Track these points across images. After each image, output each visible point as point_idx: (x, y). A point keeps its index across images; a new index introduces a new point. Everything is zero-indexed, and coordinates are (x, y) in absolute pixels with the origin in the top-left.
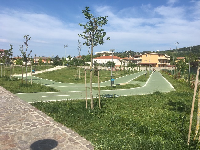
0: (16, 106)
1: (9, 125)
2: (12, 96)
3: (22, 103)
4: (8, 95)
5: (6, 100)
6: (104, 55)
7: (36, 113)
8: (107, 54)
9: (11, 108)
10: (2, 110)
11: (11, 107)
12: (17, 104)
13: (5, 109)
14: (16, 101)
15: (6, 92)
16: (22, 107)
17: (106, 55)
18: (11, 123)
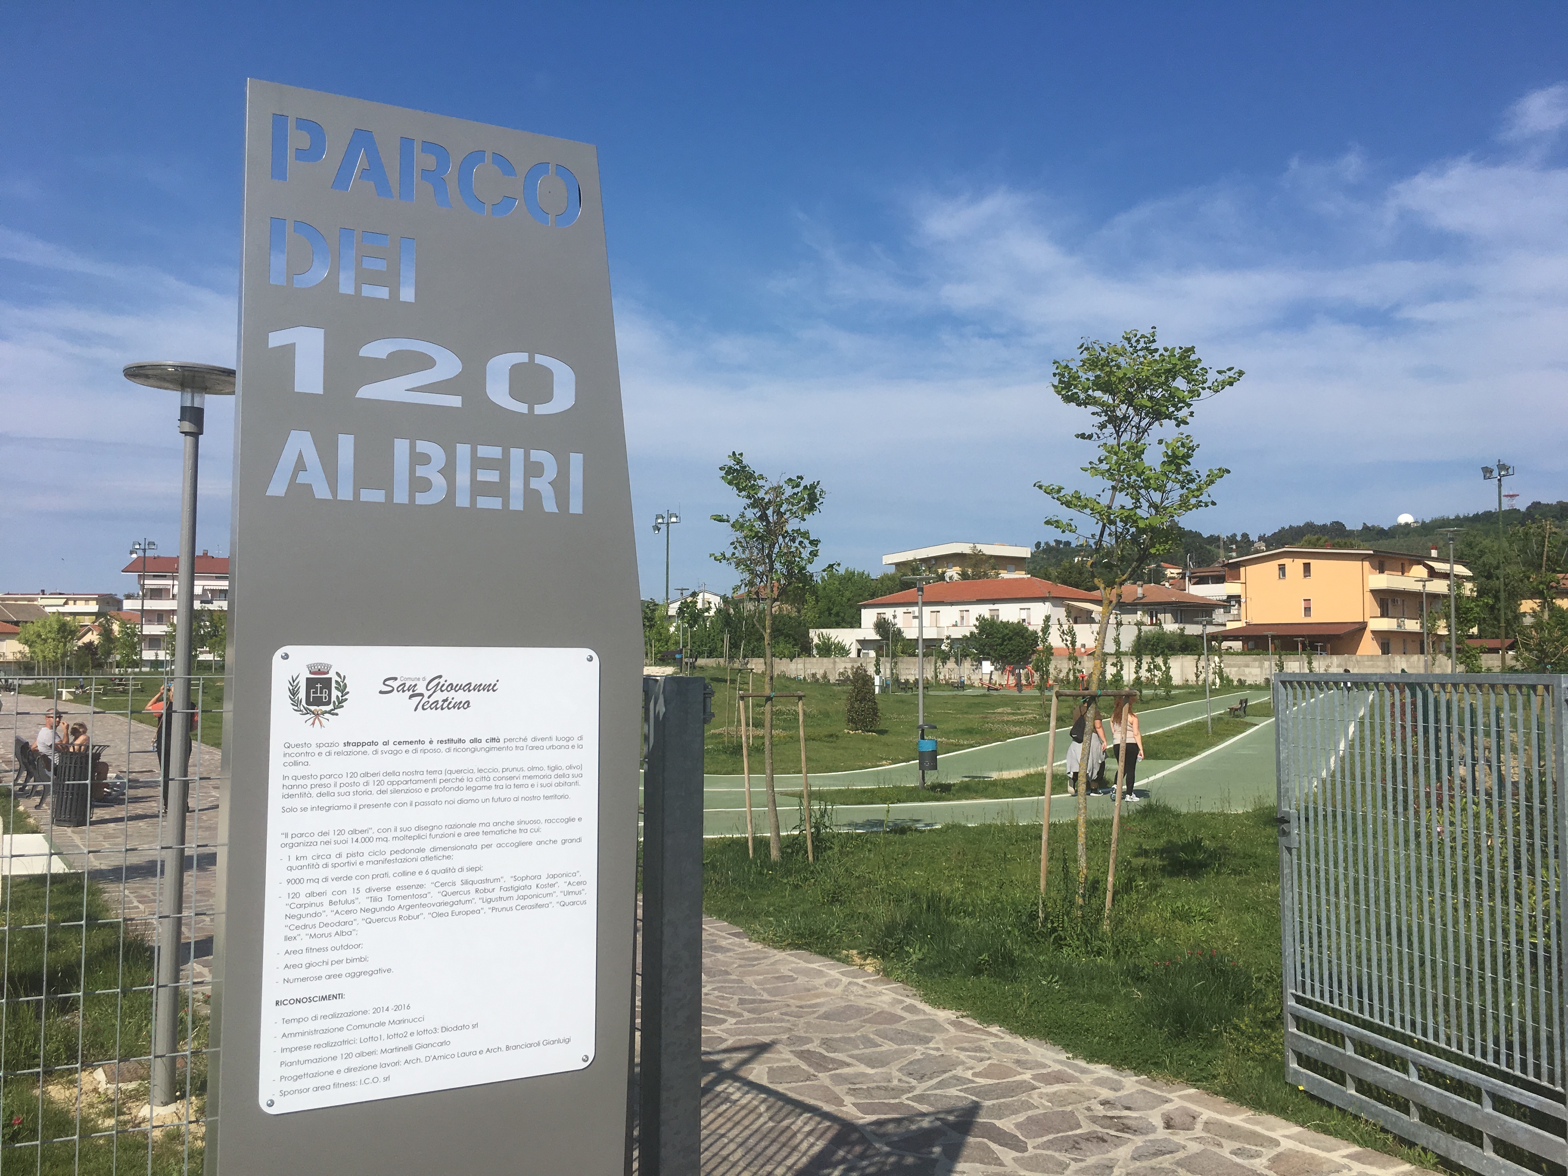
6: (953, 573)
8: (975, 566)
17: (964, 576)
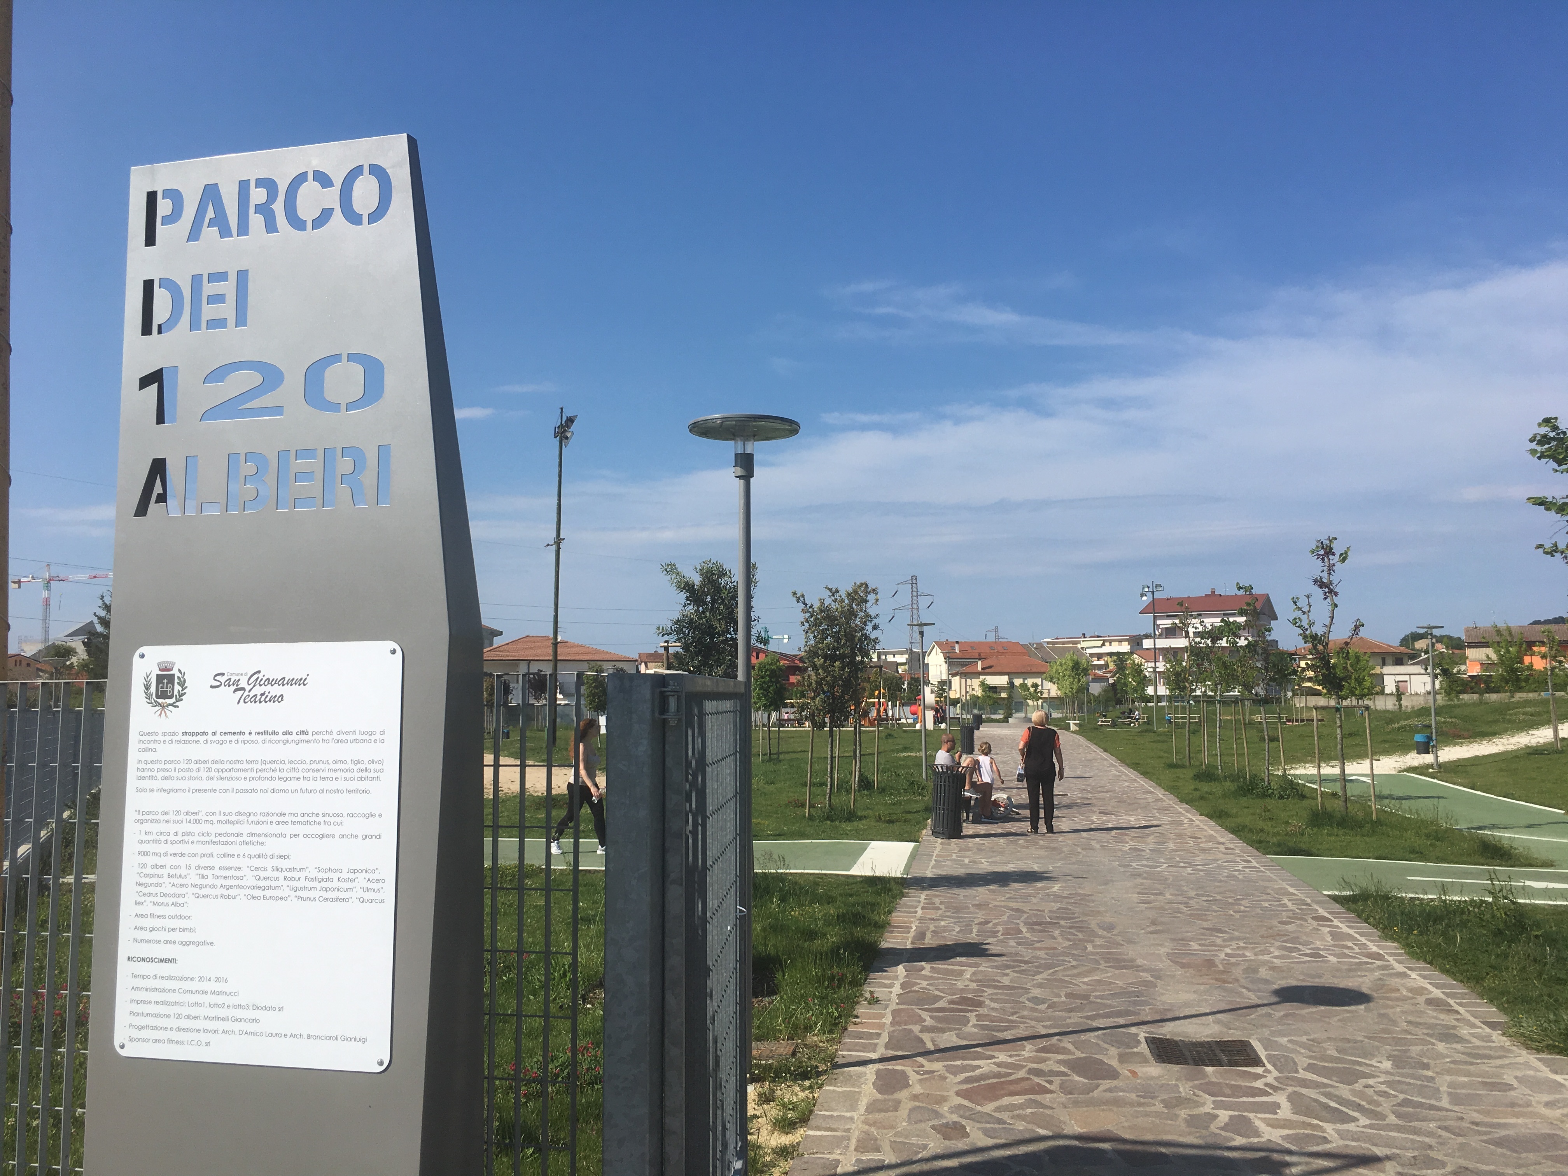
0: (1265, 897)
1: (1224, 941)
2: (1255, 864)
3: (1296, 892)
4: (1238, 859)
5: (1226, 874)
7: (1340, 925)
9: (1243, 902)
10: (1205, 904)
11: (1243, 899)
12: (1269, 891)
13: (1216, 900)
14: (1270, 880)
15: (1231, 846)
16: (1289, 904)
18: (1232, 939)
